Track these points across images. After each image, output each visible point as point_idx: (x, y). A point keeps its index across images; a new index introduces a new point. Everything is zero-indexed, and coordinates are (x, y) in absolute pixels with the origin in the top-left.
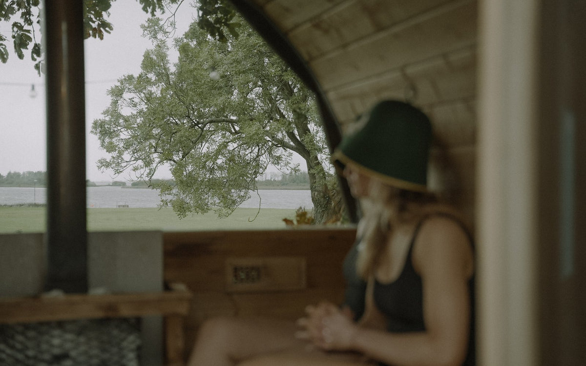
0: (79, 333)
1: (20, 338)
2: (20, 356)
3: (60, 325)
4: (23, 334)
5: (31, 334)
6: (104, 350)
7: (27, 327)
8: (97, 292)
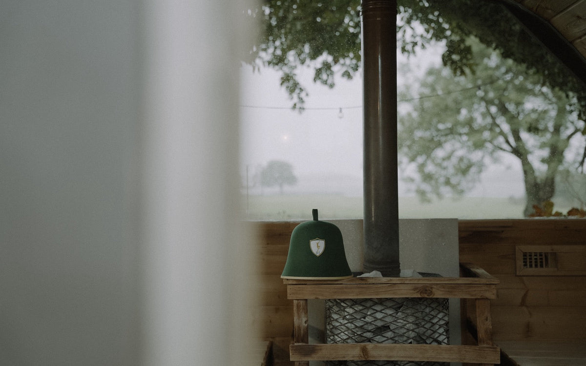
0: (398, 310)
1: (349, 310)
2: (349, 325)
4: (352, 307)
5: (358, 307)
6: (419, 326)
7: (354, 302)
8: (407, 273)
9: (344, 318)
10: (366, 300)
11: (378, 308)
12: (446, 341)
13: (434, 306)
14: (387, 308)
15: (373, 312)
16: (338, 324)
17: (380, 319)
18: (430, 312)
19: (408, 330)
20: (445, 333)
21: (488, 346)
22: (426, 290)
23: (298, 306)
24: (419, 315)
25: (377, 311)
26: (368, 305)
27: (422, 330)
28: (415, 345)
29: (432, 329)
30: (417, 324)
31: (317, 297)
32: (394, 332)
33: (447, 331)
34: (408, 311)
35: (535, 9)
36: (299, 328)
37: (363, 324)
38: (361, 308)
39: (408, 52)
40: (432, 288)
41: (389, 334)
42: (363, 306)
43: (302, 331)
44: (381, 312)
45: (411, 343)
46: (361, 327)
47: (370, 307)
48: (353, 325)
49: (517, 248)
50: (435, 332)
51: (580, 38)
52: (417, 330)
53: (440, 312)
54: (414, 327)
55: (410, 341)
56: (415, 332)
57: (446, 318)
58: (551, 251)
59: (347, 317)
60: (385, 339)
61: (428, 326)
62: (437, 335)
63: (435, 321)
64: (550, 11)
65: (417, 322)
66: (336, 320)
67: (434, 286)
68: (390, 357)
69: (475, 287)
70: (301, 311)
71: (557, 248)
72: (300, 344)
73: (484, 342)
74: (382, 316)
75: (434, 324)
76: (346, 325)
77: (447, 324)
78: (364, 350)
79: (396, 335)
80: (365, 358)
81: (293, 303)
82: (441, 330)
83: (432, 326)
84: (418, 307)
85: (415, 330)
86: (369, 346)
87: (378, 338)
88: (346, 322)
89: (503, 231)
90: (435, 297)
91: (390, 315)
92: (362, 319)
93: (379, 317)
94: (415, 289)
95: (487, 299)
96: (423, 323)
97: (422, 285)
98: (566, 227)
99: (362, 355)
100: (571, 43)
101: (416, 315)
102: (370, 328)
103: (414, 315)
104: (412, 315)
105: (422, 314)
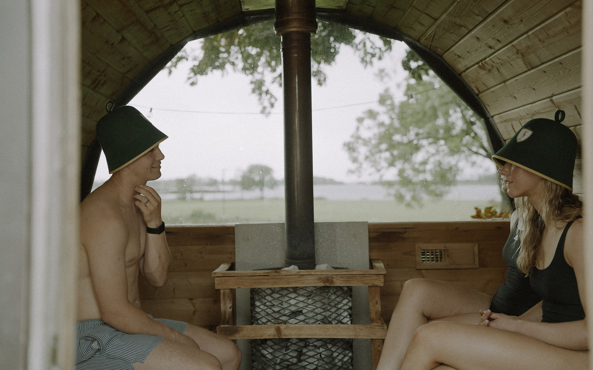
0: (308, 297)
1: (268, 298)
2: (269, 311)
3: (295, 290)
4: (270, 295)
5: (276, 296)
6: (325, 310)
7: (273, 291)
8: (322, 268)
9: (264, 304)
10: (282, 289)
11: (293, 295)
12: (349, 323)
13: (339, 293)
14: (299, 295)
15: (288, 299)
16: (259, 310)
17: (294, 305)
18: (335, 298)
19: (317, 314)
20: (348, 316)
21: (378, 325)
22: (328, 280)
23: (224, 294)
24: (326, 301)
25: (291, 299)
26: (285, 292)
27: (328, 314)
28: (322, 325)
29: (337, 312)
30: (324, 309)
31: (239, 286)
32: (305, 316)
33: (350, 315)
34: (316, 298)
35: (429, 46)
36: (225, 312)
37: (280, 309)
38: (278, 296)
39: (366, 62)
40: (333, 278)
41: (301, 317)
42: (280, 294)
43: (227, 316)
44: (294, 298)
45: (319, 324)
46: (278, 312)
47: (286, 295)
48: (271, 311)
49: (416, 246)
50: (340, 315)
51: (464, 71)
52: (324, 314)
53: (344, 299)
54: (322, 311)
55: (318, 323)
56: (323, 315)
57: (350, 304)
58: (444, 249)
59: (267, 304)
60: (298, 321)
61: (333, 310)
62: (342, 318)
63: (339, 306)
64: (439, 49)
65: (324, 307)
66: (258, 307)
67: (335, 277)
68: (299, 335)
69: (367, 277)
70: (227, 298)
71: (450, 246)
72: (226, 326)
73: (374, 321)
74: (295, 303)
75: (338, 309)
76: (266, 311)
77: (350, 308)
78: (278, 330)
79: (307, 318)
80: (279, 336)
81: (220, 292)
82: (346, 314)
83: (337, 310)
84: (325, 294)
85: (322, 314)
86: (283, 326)
87: (292, 321)
88: (266, 308)
89: (405, 232)
90: (335, 285)
91: (302, 301)
92: (279, 305)
93: (293, 304)
94: (320, 279)
95: (377, 286)
96: (329, 308)
97: (324, 276)
98: (457, 228)
99: (277, 335)
100: (460, 74)
101: (323, 301)
102: (287, 312)
103: (322, 301)
104: (320, 301)
105: (328, 300)
